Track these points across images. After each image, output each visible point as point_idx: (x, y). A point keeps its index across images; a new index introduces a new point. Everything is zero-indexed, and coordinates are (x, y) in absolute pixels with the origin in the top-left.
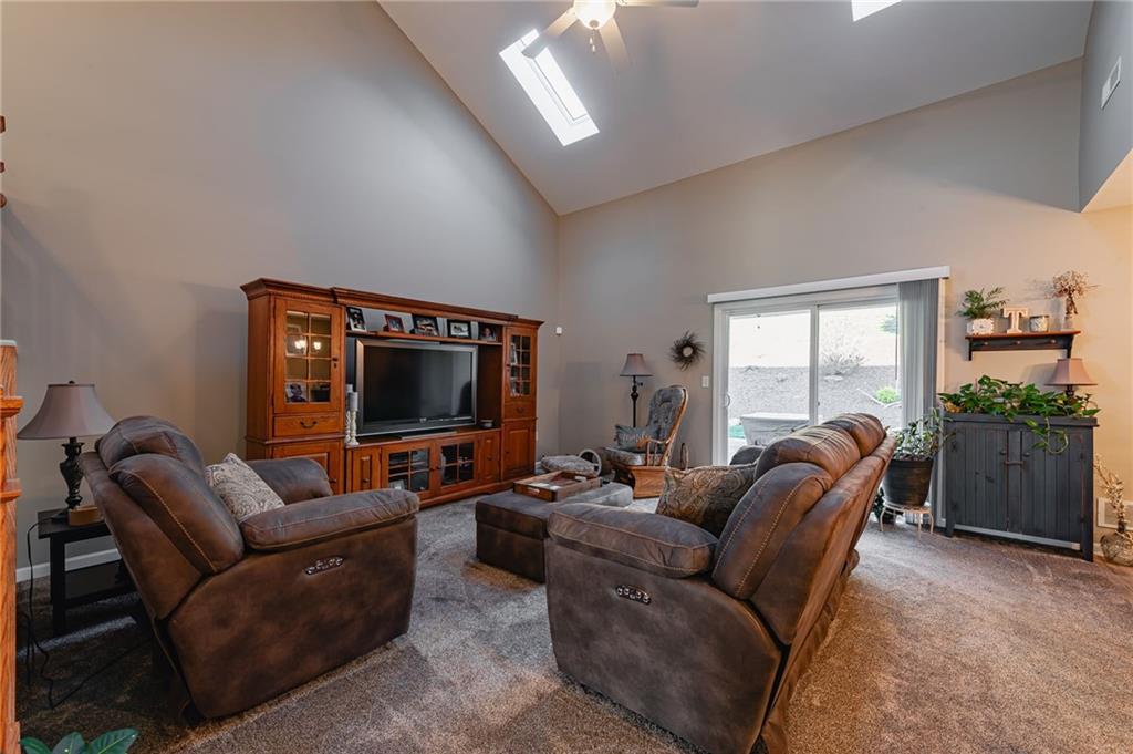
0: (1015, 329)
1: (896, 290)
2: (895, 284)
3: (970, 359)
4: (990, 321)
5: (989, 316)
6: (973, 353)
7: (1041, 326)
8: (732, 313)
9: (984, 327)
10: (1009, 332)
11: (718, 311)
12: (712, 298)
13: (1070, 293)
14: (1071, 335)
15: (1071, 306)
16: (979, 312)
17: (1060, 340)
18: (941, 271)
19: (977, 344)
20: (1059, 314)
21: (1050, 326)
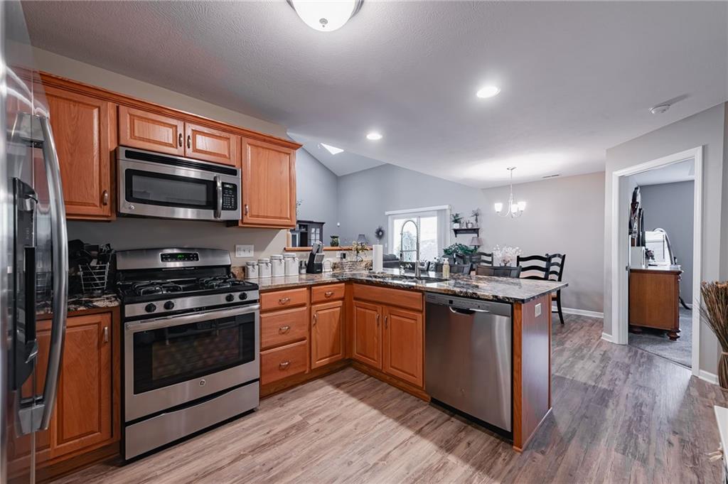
0: (464, 227)
1: (436, 213)
2: (436, 210)
3: (456, 237)
4: (458, 224)
6: (457, 235)
7: (470, 226)
8: (394, 218)
9: (457, 226)
11: (390, 218)
12: (387, 213)
13: (477, 215)
14: (478, 229)
15: (476, 220)
16: (456, 221)
17: (476, 231)
18: (446, 207)
19: (456, 232)
20: (474, 222)
21: (473, 226)
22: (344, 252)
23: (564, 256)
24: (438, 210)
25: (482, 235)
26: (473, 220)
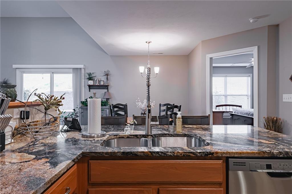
0: (97, 84)
1: (71, 70)
2: (71, 68)
3: (90, 91)
4: (92, 81)
5: (92, 80)
6: (90, 90)
7: (102, 83)
9: (91, 83)
10: (96, 84)
13: (107, 75)
14: (108, 86)
15: (107, 79)
16: (90, 79)
17: (106, 87)
18: (82, 66)
19: (90, 87)
20: (105, 80)
21: (104, 83)
22: (28, 109)
23: (180, 106)
24: (73, 69)
25: (111, 90)
26: (104, 78)
